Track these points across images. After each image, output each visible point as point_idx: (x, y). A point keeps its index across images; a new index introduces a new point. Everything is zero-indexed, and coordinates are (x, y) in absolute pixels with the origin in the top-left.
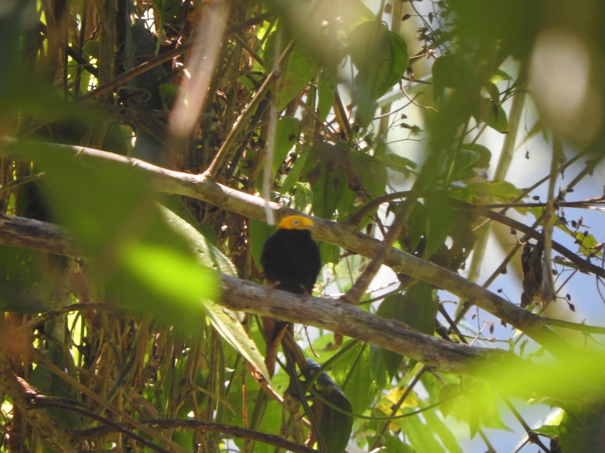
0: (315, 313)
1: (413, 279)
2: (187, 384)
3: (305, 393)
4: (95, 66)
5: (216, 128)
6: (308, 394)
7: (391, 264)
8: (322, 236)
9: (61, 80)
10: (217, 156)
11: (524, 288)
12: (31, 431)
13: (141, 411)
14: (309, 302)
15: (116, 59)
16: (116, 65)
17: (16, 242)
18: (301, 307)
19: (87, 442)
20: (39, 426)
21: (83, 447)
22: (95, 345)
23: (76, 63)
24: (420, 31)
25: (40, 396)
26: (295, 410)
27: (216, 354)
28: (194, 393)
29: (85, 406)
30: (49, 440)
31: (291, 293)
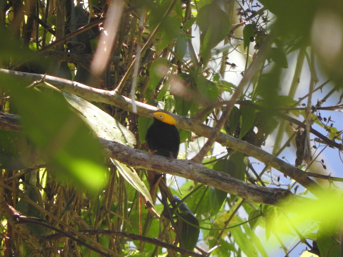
0: (177, 168)
1: (233, 150)
2: (104, 209)
3: (172, 215)
4: (54, 30)
5: (122, 65)
6: (174, 215)
7: (220, 142)
8: (182, 126)
9: (35, 37)
10: (122, 80)
11: (297, 156)
12: (18, 237)
13: (80, 225)
14: (174, 162)
15: (65, 26)
16: (65, 29)
17: (7, 128)
18: (169, 164)
19: (49, 243)
20: (21, 234)
21: (47, 246)
22: (53, 188)
23: (43, 28)
24: (238, 10)
25: (22, 216)
26: (166, 225)
27: (122, 193)
28: (108, 215)
29: (47, 222)
30: (27, 241)
31: (163, 157)
